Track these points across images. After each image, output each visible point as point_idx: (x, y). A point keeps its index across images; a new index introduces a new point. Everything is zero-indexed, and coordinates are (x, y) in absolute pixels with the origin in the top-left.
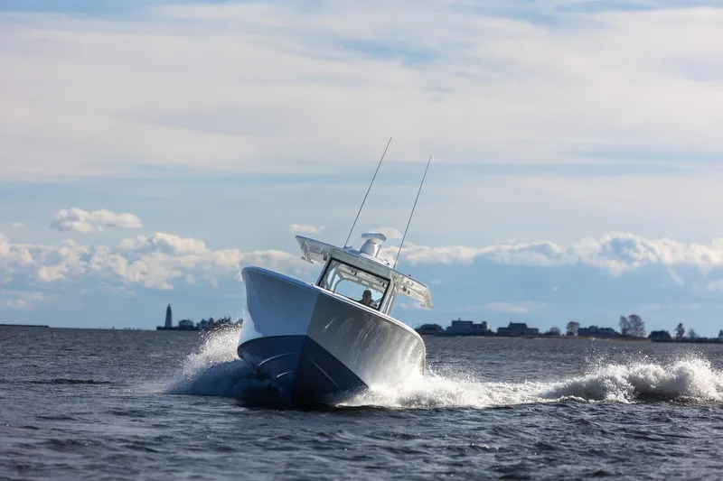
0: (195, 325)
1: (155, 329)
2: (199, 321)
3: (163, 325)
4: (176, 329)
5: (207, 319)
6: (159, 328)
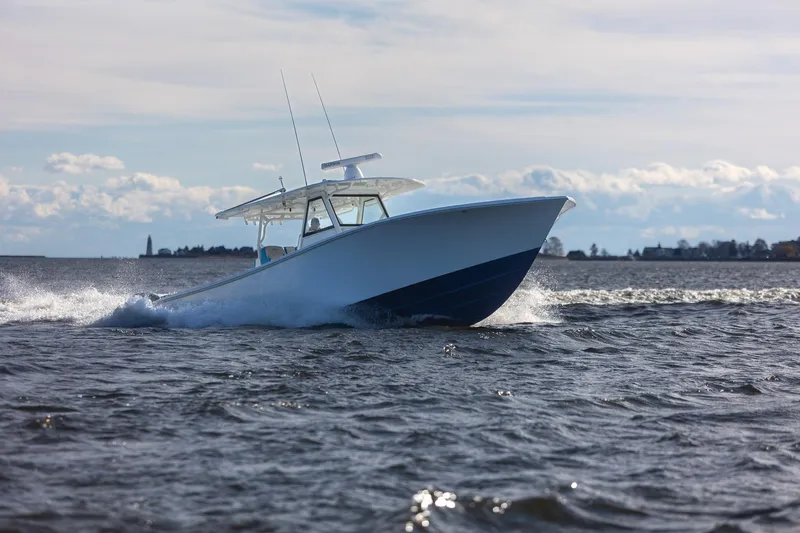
0: (172, 253)
1: (137, 257)
2: (176, 249)
3: (144, 253)
4: (156, 256)
5: (183, 247)
6: (141, 256)
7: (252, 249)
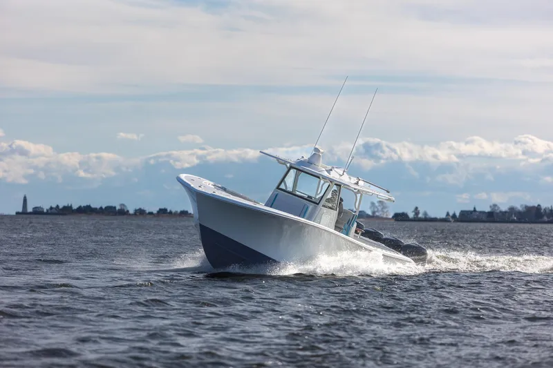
0: (45, 211)
1: (14, 214)
2: (48, 207)
3: (20, 210)
4: (30, 213)
5: (54, 206)
6: (18, 213)
7: (115, 207)
